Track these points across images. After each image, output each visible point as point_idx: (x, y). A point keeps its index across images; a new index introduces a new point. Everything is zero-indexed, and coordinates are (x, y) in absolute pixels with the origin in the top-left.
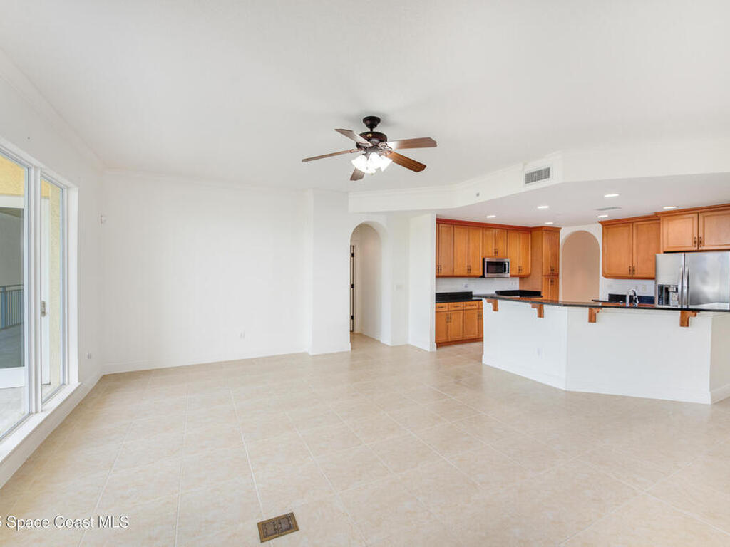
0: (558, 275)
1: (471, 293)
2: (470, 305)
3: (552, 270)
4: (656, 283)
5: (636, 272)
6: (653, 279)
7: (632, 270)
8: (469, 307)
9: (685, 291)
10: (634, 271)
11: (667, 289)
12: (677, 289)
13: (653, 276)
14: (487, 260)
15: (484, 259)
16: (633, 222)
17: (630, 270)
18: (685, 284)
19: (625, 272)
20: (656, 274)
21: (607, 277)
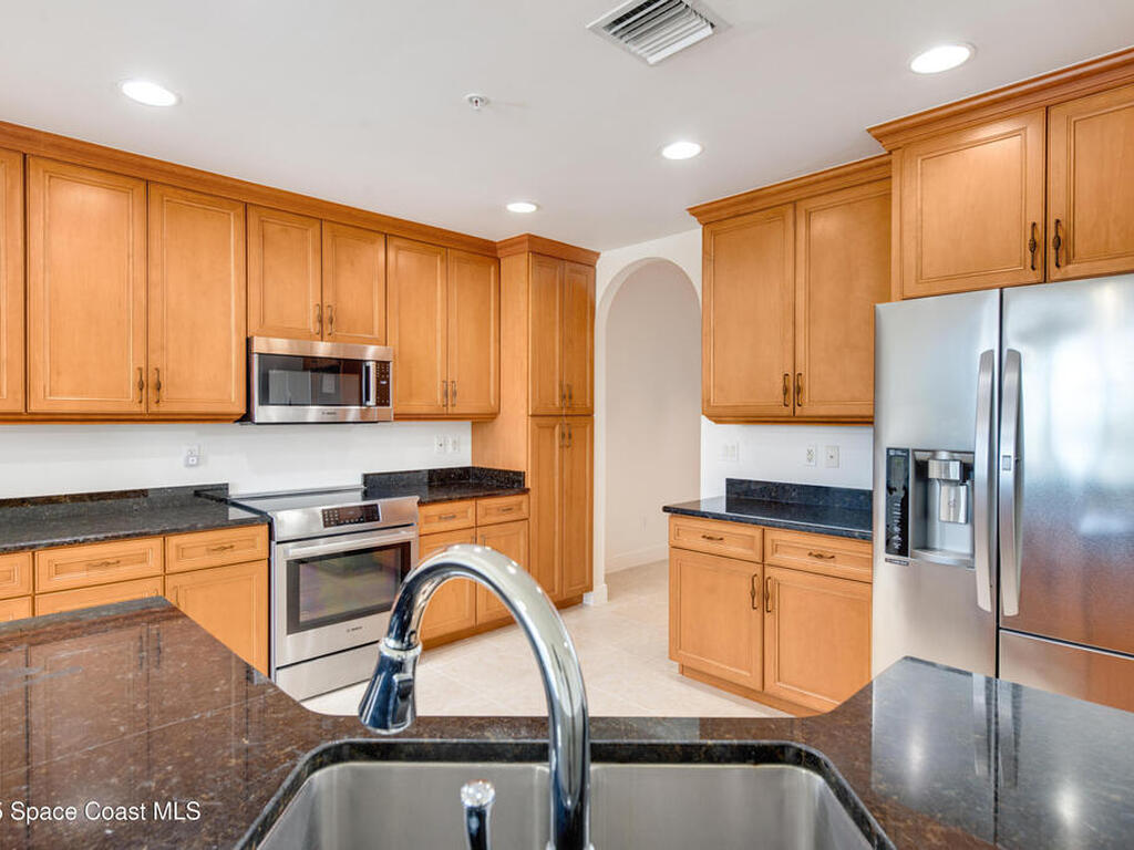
0: (589, 414)
1: (225, 487)
2: (90, 566)
3: (567, 396)
4: (876, 438)
5: (806, 396)
6: (868, 421)
7: (794, 389)
8: (97, 576)
9: (1007, 477)
10: (798, 390)
11: (922, 468)
12: (967, 471)
13: (866, 411)
14: (260, 345)
15: (249, 342)
16: (794, 203)
17: (786, 391)
18: (1007, 449)
19: (771, 396)
20: (875, 403)
21: (718, 418)
